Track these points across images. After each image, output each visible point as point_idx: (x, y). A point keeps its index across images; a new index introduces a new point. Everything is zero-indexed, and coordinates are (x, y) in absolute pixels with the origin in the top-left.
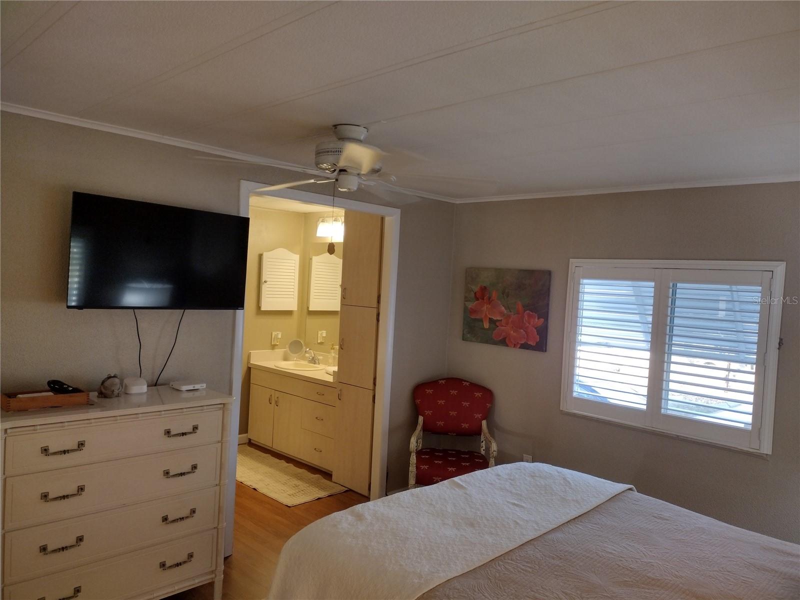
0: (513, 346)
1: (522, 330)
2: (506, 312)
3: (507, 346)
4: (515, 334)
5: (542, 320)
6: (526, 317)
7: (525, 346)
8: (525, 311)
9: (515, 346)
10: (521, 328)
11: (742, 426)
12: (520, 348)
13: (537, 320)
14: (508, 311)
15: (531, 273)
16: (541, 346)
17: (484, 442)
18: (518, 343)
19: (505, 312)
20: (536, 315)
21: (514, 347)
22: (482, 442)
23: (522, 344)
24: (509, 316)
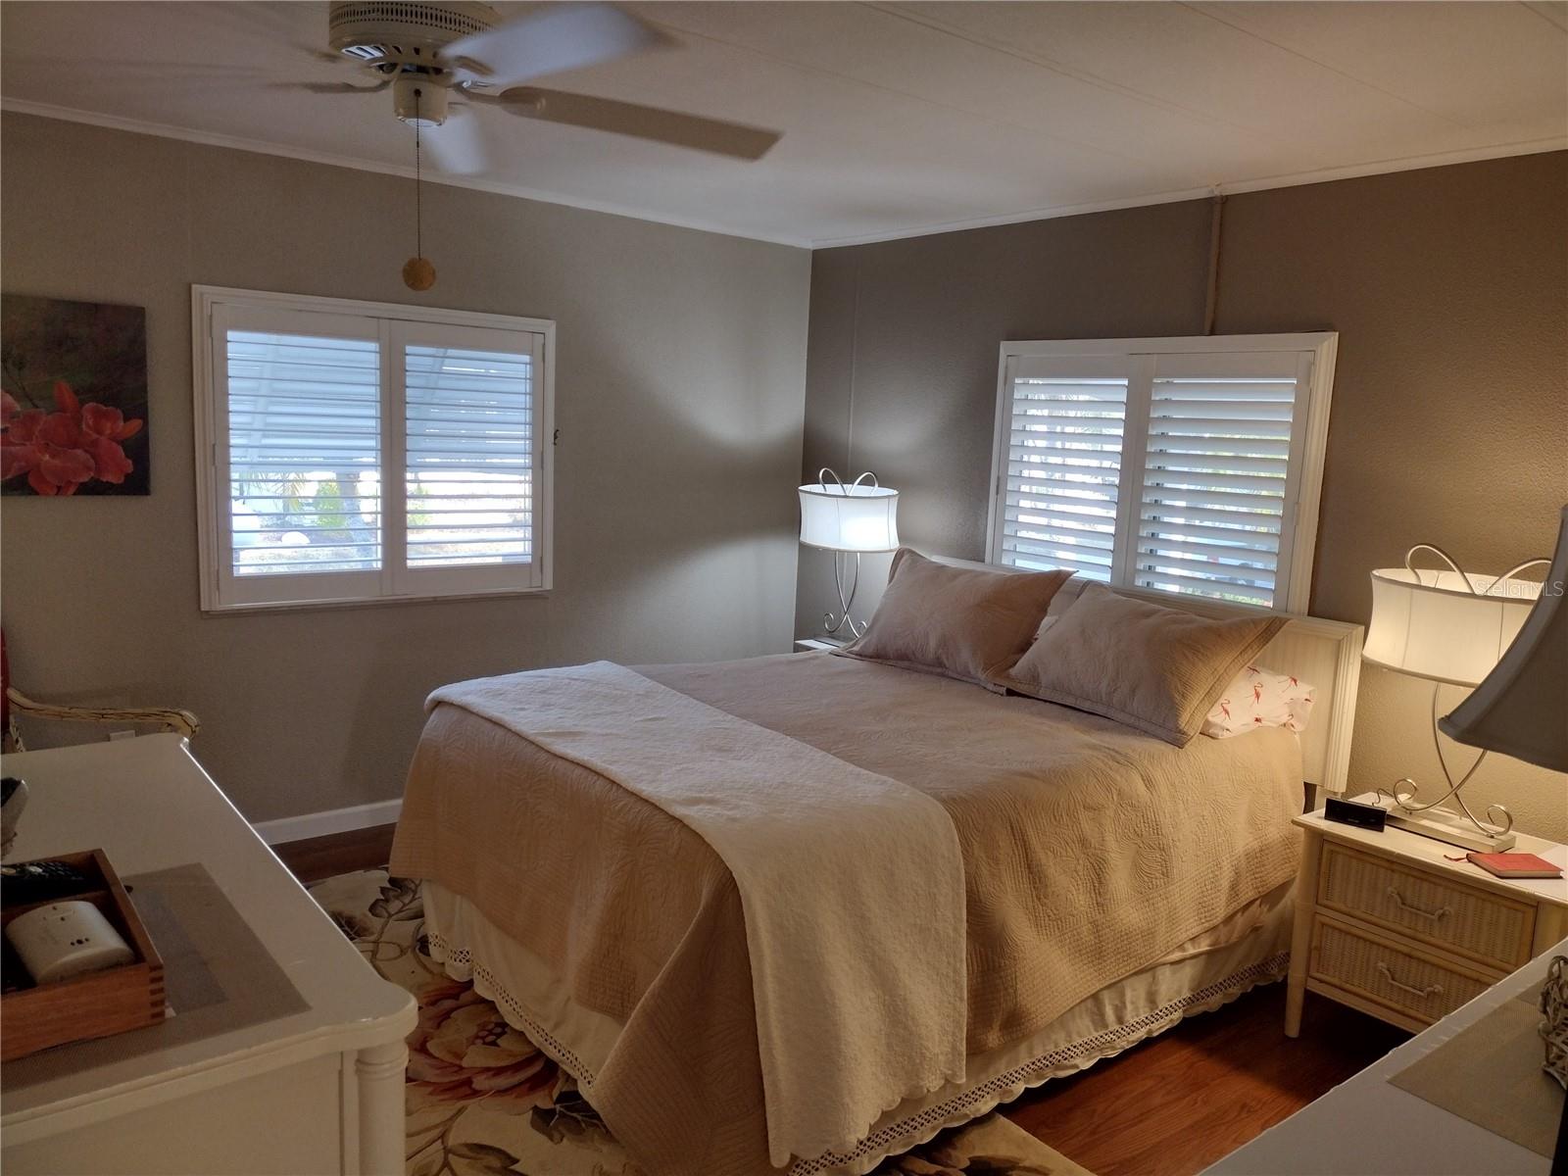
0: (55, 490)
1: (79, 452)
2: (19, 409)
3: (33, 492)
4: (57, 462)
5: (137, 423)
6: (88, 419)
7: (94, 488)
8: (82, 403)
9: (59, 491)
10: (75, 445)
11: (499, 560)
12: (75, 494)
13: (122, 423)
14: (29, 405)
15: (94, 310)
16: (137, 484)
17: (20, 739)
18: (69, 483)
19: (18, 407)
20: (119, 411)
21: (57, 494)
22: (17, 741)
23: (82, 484)
24: (33, 419)
